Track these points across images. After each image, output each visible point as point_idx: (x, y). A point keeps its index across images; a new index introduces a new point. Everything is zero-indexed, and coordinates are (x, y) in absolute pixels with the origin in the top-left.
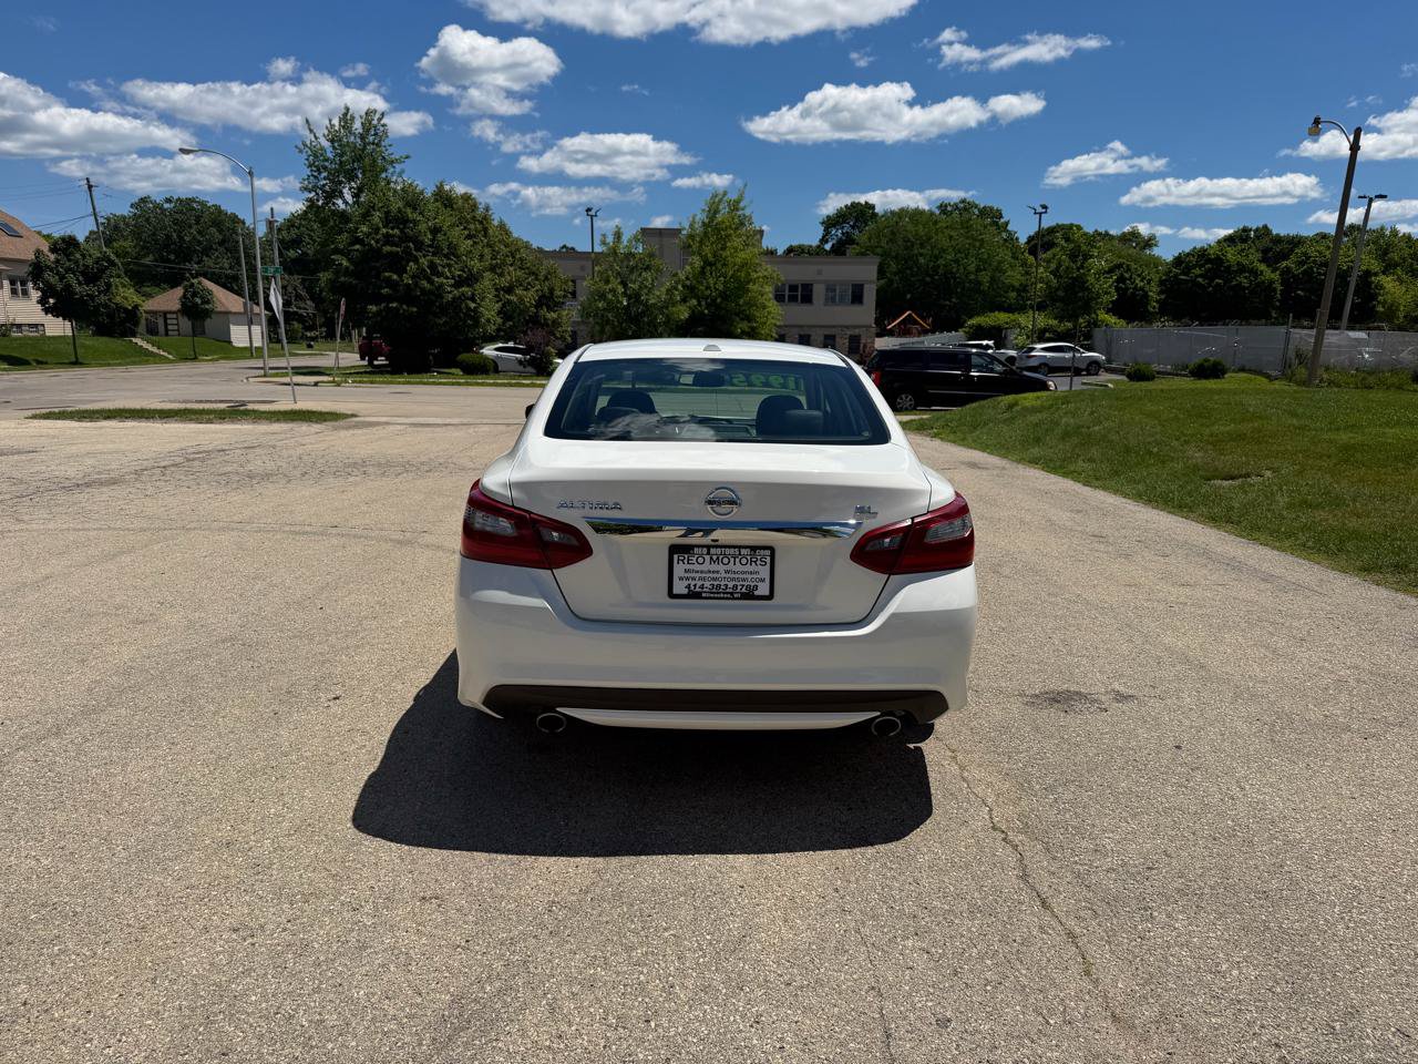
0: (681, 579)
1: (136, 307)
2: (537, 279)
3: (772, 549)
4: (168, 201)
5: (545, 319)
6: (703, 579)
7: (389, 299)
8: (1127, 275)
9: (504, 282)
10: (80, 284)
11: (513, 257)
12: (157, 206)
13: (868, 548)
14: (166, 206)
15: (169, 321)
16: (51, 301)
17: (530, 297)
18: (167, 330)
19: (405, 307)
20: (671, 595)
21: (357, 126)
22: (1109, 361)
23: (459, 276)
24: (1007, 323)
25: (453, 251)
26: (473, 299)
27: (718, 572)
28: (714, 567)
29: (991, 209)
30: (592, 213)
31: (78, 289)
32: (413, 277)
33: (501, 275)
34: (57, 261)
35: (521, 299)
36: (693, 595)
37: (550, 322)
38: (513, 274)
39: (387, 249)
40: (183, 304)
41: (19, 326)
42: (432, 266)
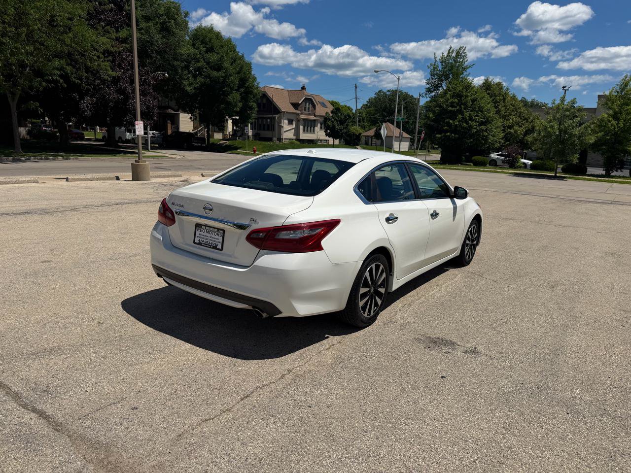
0: (198, 237)
1: (360, 134)
2: (527, 122)
3: (224, 231)
4: (389, 91)
5: (527, 141)
6: (203, 238)
7: (447, 131)
9: (508, 123)
10: (338, 125)
11: (517, 111)
12: (385, 93)
13: (251, 236)
14: (387, 93)
15: (373, 140)
16: (328, 131)
17: (521, 130)
18: (372, 143)
19: (453, 135)
20: (194, 243)
21: (454, 55)
23: (481, 121)
25: (481, 109)
26: (486, 131)
27: (207, 236)
28: (207, 234)
30: (566, 88)
31: (337, 127)
32: (459, 121)
33: (508, 120)
34: (332, 117)
35: (516, 131)
36: (200, 244)
37: (529, 143)
38: (514, 119)
39: (450, 108)
40: (375, 133)
41: (321, 140)
42: (470, 117)
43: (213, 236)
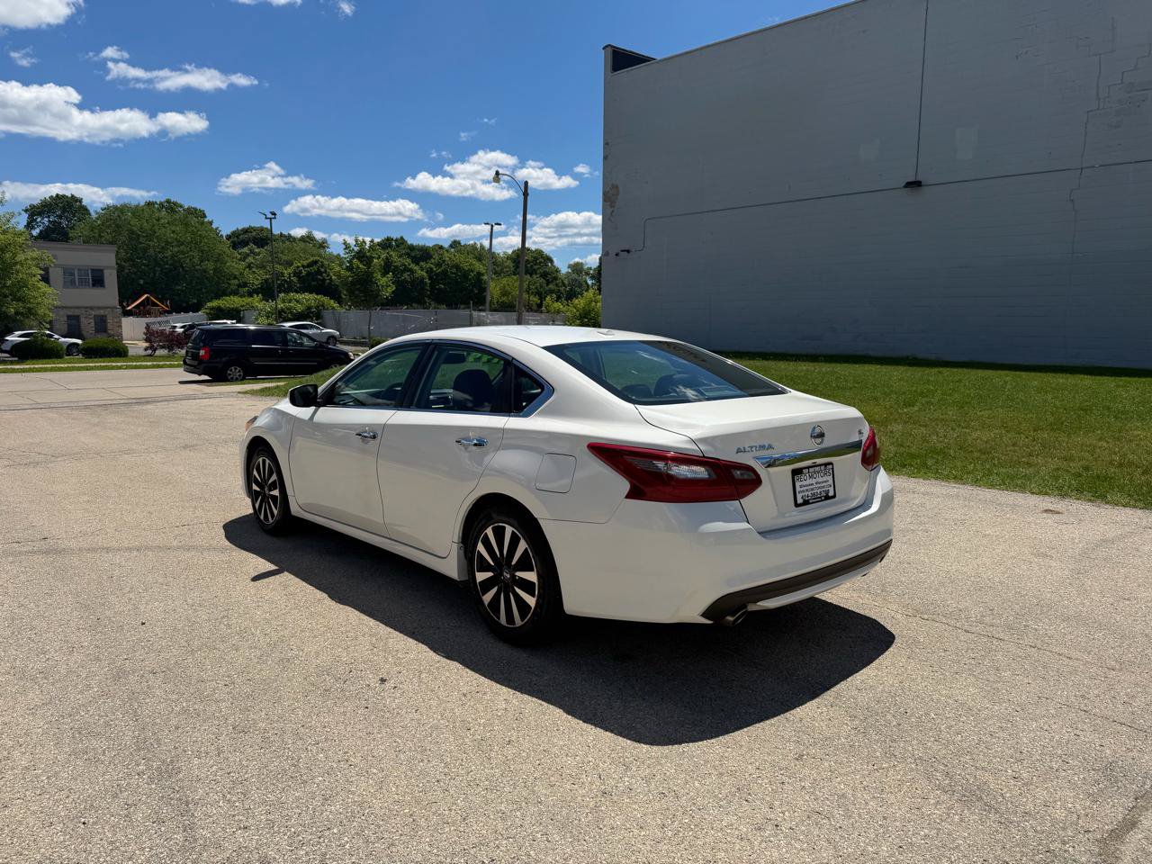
0: (799, 492)
3: (832, 466)
6: (808, 490)
8: (323, 270)
20: (797, 505)
22: (341, 336)
24: (242, 306)
27: (812, 484)
28: (811, 481)
29: (196, 209)
36: (806, 503)
43: (820, 480)
